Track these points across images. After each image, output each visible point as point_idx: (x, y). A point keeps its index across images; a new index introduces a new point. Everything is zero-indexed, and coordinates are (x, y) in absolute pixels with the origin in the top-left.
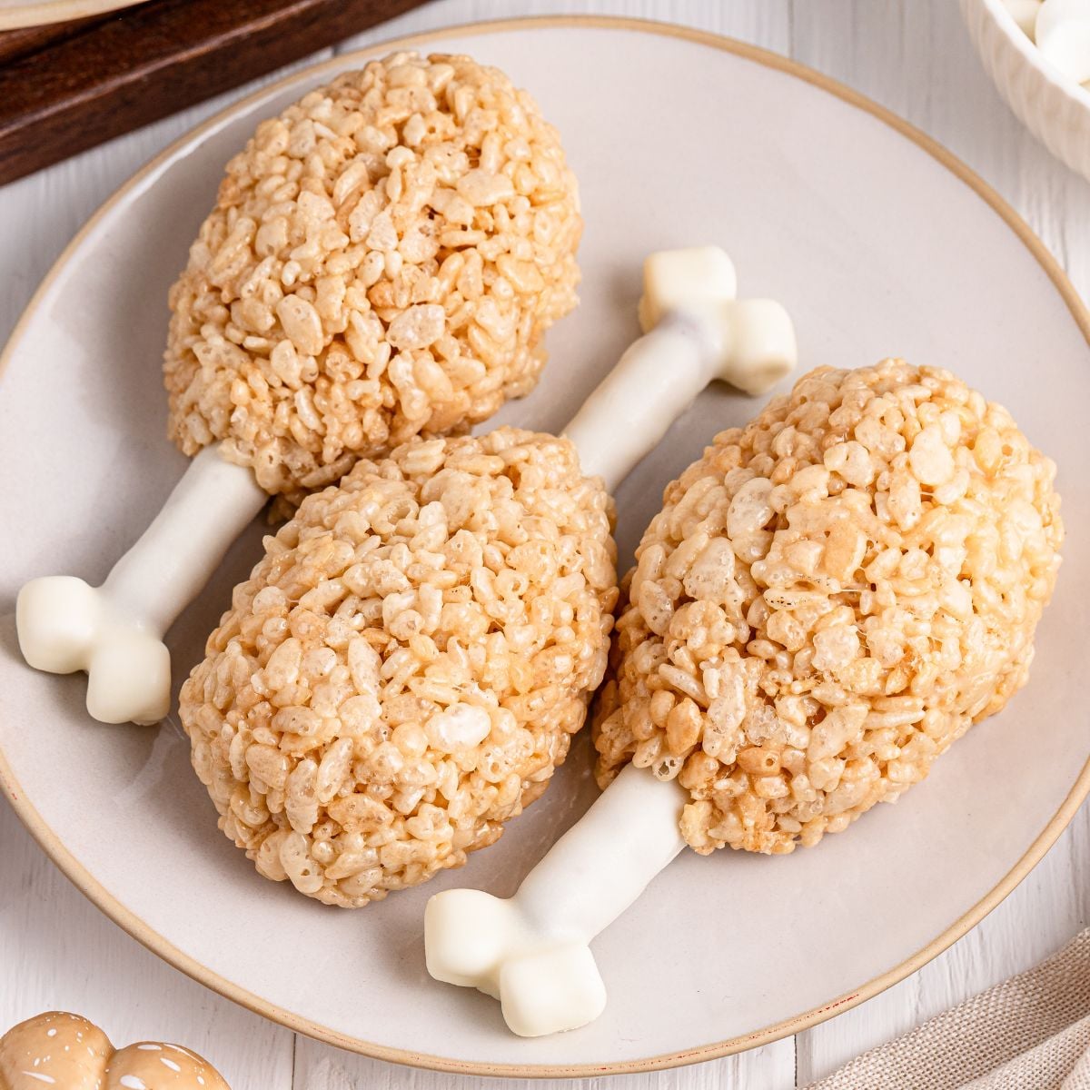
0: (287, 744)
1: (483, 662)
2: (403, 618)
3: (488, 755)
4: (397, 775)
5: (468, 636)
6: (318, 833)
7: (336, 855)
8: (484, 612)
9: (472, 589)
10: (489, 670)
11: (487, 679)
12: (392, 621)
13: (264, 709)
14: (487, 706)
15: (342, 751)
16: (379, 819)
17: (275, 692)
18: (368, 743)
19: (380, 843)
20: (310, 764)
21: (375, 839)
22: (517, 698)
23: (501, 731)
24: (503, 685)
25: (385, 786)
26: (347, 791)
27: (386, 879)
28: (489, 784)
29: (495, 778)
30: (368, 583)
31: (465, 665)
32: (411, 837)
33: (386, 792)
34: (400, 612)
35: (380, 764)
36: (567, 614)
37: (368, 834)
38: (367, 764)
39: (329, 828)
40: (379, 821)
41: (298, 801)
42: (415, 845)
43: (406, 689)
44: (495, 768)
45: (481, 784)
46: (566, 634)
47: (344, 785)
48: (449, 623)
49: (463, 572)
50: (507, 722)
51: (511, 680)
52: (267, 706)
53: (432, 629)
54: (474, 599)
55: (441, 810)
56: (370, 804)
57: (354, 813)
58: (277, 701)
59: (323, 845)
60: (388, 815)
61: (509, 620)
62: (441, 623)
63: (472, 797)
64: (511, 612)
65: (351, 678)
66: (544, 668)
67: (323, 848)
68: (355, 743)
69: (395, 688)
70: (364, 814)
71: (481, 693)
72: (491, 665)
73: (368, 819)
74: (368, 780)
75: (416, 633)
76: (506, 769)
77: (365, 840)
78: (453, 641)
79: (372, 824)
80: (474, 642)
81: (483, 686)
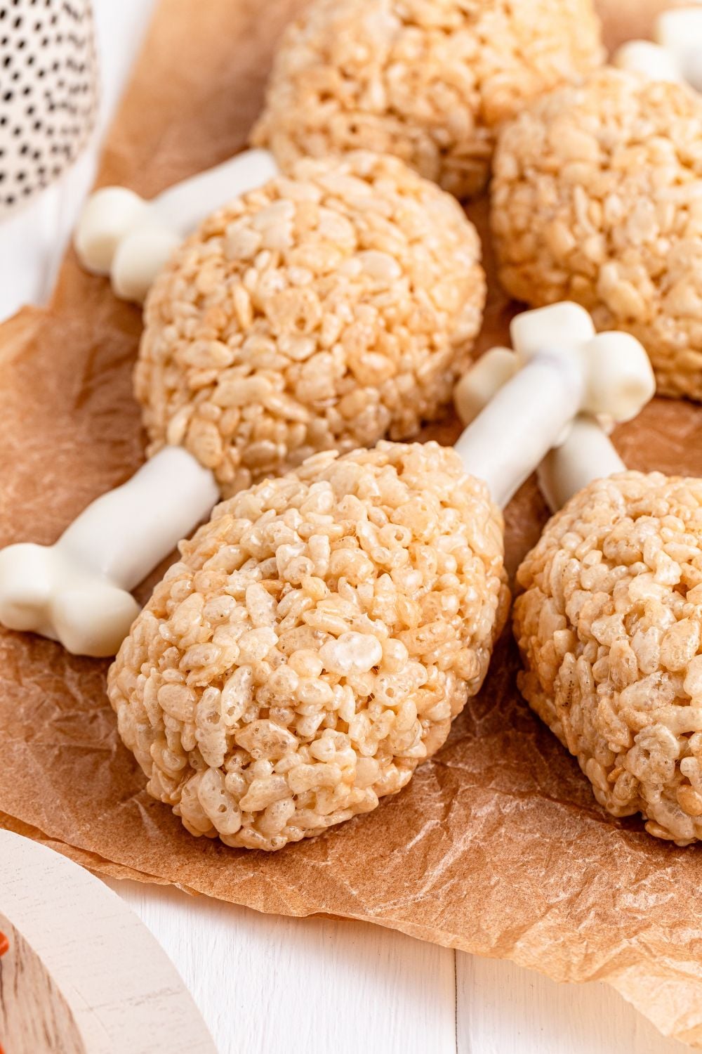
0: (192, 678)
1: (371, 596)
2: (295, 564)
3: (382, 680)
4: (295, 693)
5: (356, 576)
6: (230, 765)
7: (247, 783)
8: (371, 558)
9: (358, 539)
10: (377, 603)
11: (376, 612)
12: (286, 568)
13: (170, 653)
14: (377, 634)
15: (243, 676)
16: (284, 743)
17: (181, 637)
18: (266, 667)
19: (286, 767)
20: (214, 691)
21: (282, 764)
22: (408, 632)
23: (392, 657)
24: (391, 618)
25: (286, 708)
26: (251, 717)
27: (300, 812)
28: (386, 708)
29: (391, 702)
30: (263, 543)
31: (355, 601)
32: (316, 760)
33: (289, 716)
34: (292, 558)
35: (278, 683)
36: (451, 565)
37: (275, 761)
38: (266, 687)
39: (239, 758)
40: (284, 745)
41: (206, 730)
42: (319, 767)
43: (301, 623)
44: (390, 693)
45: (379, 710)
46: (451, 580)
47: (248, 710)
48: (336, 566)
49: (349, 526)
50: (399, 650)
51: (399, 614)
52: (175, 649)
53: (323, 573)
54: (360, 547)
55: (341, 734)
56: (275, 729)
57: (259, 736)
58: (182, 644)
59: (234, 775)
60: (292, 740)
61: (394, 565)
62: (330, 567)
63: (372, 722)
64: (396, 558)
65: (249, 617)
66: (431, 606)
67: (234, 779)
68: (255, 669)
69: (290, 623)
70: (269, 739)
71: (372, 623)
72: (380, 599)
73: (274, 744)
74: (269, 703)
75: (308, 575)
76: (400, 694)
77: (273, 767)
78: (342, 581)
79: (277, 749)
80: (362, 582)
81: (372, 618)
